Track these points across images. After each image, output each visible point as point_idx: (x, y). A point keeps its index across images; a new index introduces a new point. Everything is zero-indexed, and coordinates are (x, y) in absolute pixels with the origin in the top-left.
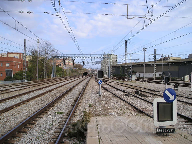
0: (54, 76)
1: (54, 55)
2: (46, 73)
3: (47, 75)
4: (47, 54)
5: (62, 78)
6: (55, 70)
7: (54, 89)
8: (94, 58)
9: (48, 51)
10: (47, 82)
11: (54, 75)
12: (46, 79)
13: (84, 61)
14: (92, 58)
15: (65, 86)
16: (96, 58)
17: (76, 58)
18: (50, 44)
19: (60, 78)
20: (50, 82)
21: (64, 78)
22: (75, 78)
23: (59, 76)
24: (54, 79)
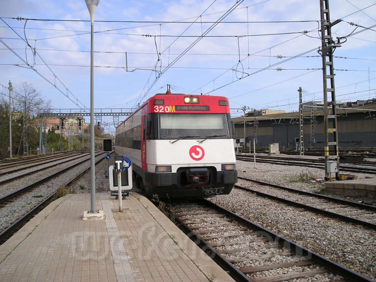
0: (43, 151)
1: (42, 112)
2: (27, 145)
3: (29, 149)
4: (27, 109)
5: (59, 153)
6: (45, 138)
7: (37, 171)
8: (117, 114)
9: (30, 103)
10: (29, 160)
11: (43, 148)
12: (27, 157)
13: (100, 121)
14: (115, 114)
15: (58, 166)
16: (120, 114)
17: (84, 115)
18: (34, 91)
19: (54, 154)
20: (34, 161)
21: (62, 153)
22: (82, 153)
23: (53, 149)
24: (43, 156)
